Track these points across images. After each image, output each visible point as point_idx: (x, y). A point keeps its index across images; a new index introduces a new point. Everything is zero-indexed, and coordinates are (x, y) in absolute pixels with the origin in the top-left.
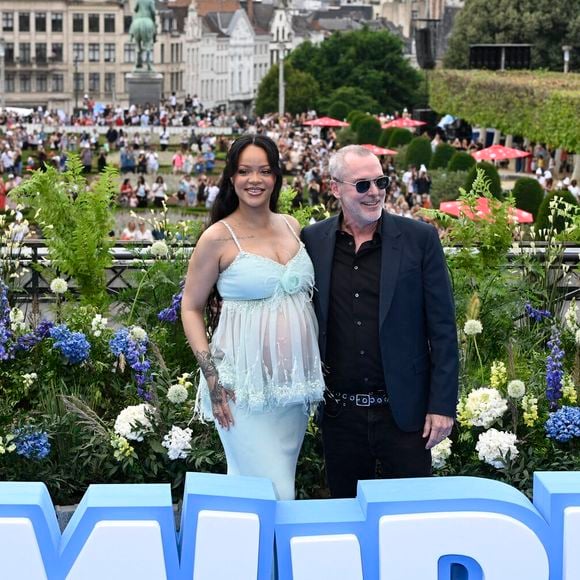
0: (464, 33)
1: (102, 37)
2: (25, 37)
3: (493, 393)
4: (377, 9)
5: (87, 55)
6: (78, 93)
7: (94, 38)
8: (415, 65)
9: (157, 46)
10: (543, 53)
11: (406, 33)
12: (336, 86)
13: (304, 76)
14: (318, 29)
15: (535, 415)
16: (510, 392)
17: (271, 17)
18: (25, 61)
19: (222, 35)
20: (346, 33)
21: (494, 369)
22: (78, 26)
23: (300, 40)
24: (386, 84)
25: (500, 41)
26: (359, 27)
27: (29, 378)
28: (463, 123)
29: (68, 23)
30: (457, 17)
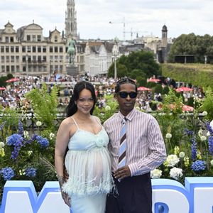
0: (173, 52)
1: (59, 54)
2: (34, 54)
3: (175, 156)
4: (146, 45)
5: (54, 59)
6: (51, 71)
7: (56, 54)
8: (158, 62)
9: (76, 57)
10: (198, 58)
11: (155, 52)
12: (133, 69)
13: (123, 66)
14: (127, 51)
15: (188, 163)
16: (180, 156)
17: (112, 47)
18: (34, 62)
19: (96, 53)
20: (136, 52)
21: (175, 149)
22: (51, 50)
23: (122, 54)
24: (149, 68)
25: (185, 54)
26: (140, 50)
27: (30, 152)
28: (173, 80)
29: (48, 50)
30: (171, 47)
